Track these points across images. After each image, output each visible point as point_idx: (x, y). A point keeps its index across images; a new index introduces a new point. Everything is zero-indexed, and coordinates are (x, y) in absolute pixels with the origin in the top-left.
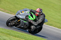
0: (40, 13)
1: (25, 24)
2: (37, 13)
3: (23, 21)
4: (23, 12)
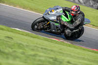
0: (76, 12)
2: (72, 12)
3: (54, 23)
4: (53, 11)
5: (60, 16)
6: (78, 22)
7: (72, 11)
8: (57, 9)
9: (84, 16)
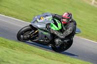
1: (45, 37)
3: (42, 32)
5: (49, 24)
6: (69, 31)
7: (63, 18)
8: (47, 16)
9: (75, 24)
